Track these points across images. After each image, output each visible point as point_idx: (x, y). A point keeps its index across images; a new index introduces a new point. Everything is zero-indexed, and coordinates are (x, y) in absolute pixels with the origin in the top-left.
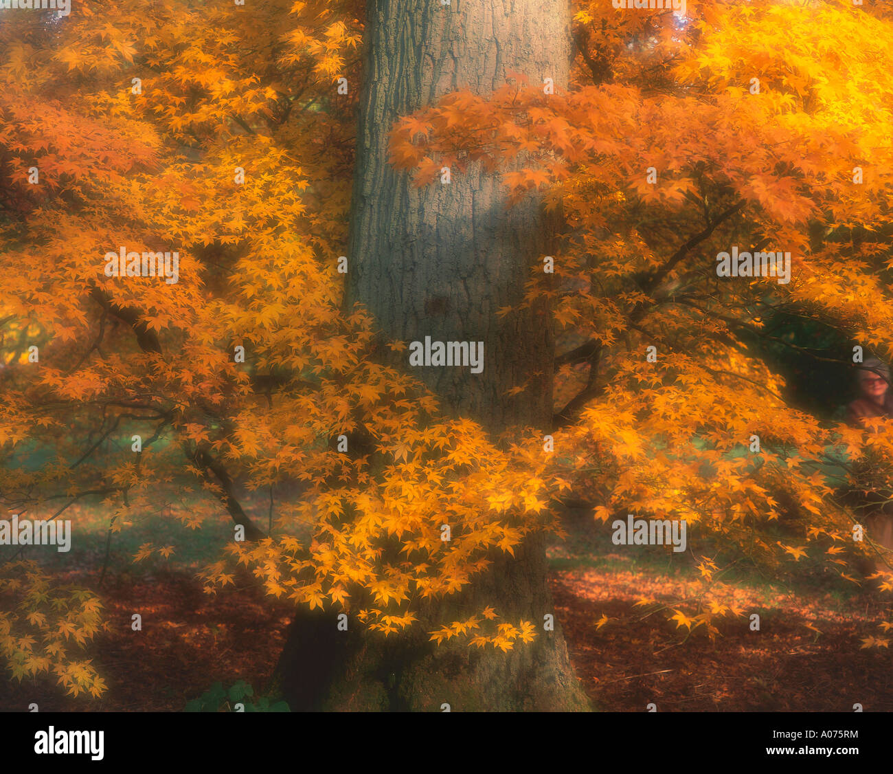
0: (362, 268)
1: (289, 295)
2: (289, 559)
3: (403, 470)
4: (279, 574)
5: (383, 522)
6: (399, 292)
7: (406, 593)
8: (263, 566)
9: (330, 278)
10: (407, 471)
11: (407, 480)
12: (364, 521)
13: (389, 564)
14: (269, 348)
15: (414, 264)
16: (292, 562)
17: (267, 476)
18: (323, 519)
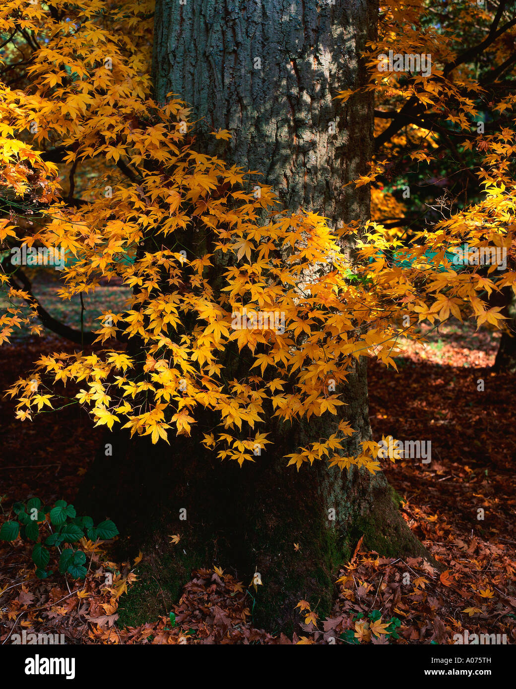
0: (175, 56)
1: (96, 84)
2: (120, 380)
3: (250, 272)
4: (109, 398)
5: (231, 333)
6: (219, 76)
7: (259, 414)
8: (88, 389)
9: (137, 72)
10: (253, 273)
11: (254, 282)
12: (207, 331)
13: (235, 380)
14: (77, 140)
15: (238, 44)
16: (124, 384)
17: (82, 282)
18: (157, 331)
